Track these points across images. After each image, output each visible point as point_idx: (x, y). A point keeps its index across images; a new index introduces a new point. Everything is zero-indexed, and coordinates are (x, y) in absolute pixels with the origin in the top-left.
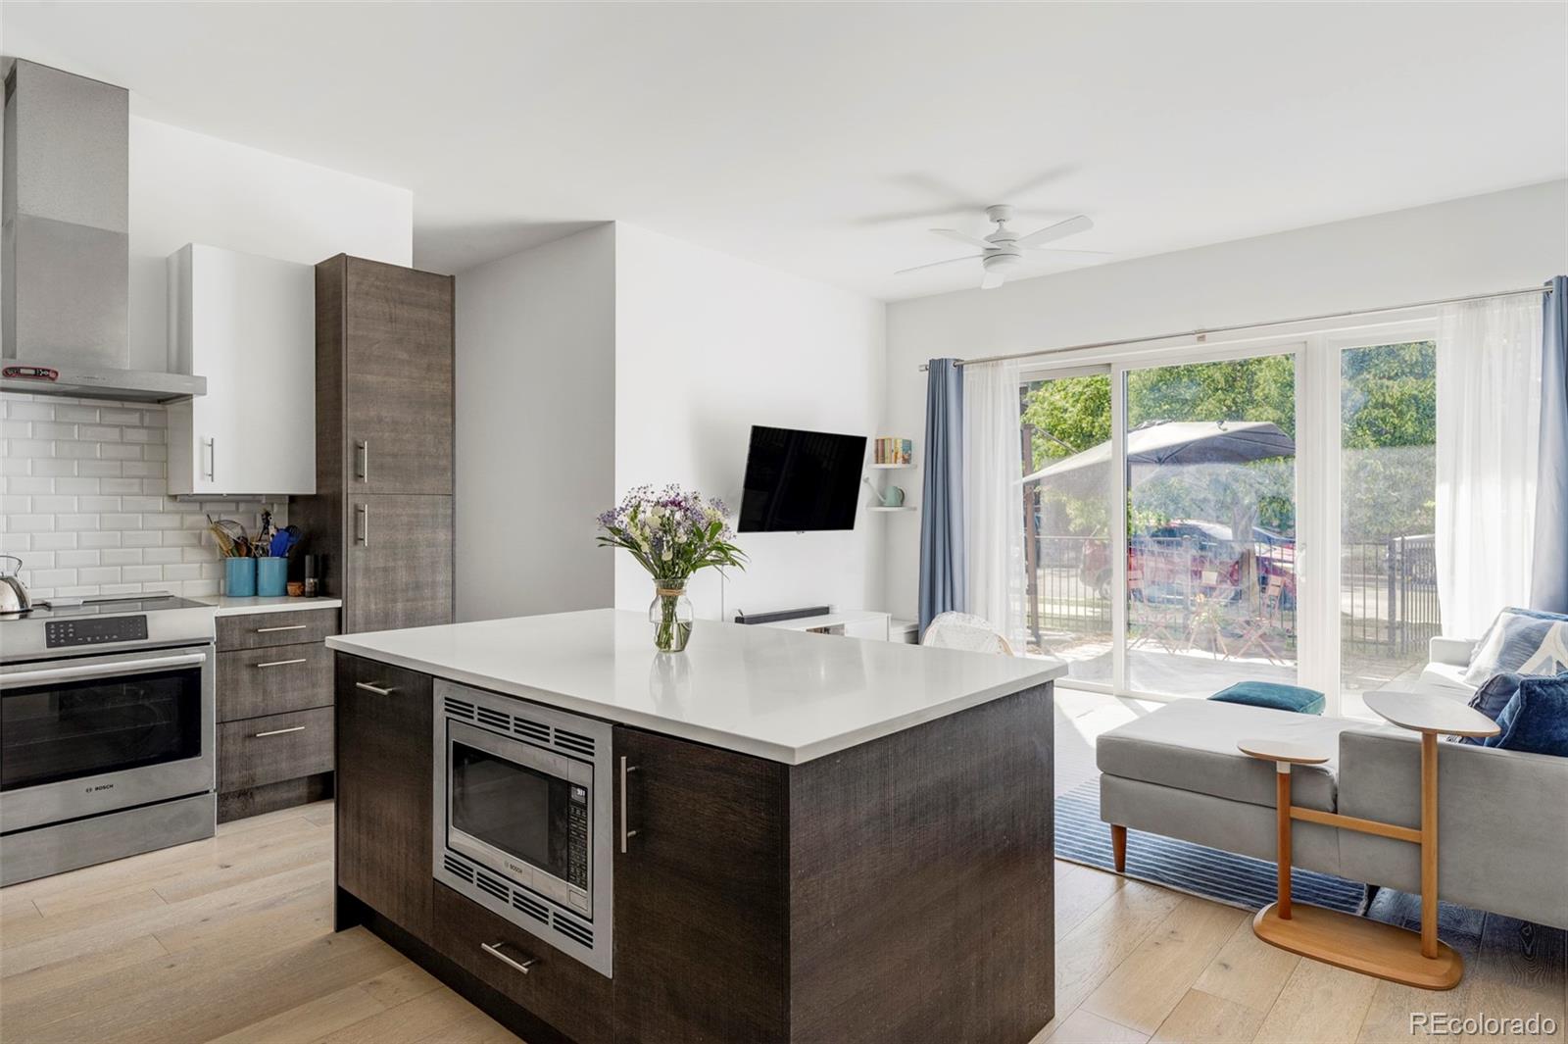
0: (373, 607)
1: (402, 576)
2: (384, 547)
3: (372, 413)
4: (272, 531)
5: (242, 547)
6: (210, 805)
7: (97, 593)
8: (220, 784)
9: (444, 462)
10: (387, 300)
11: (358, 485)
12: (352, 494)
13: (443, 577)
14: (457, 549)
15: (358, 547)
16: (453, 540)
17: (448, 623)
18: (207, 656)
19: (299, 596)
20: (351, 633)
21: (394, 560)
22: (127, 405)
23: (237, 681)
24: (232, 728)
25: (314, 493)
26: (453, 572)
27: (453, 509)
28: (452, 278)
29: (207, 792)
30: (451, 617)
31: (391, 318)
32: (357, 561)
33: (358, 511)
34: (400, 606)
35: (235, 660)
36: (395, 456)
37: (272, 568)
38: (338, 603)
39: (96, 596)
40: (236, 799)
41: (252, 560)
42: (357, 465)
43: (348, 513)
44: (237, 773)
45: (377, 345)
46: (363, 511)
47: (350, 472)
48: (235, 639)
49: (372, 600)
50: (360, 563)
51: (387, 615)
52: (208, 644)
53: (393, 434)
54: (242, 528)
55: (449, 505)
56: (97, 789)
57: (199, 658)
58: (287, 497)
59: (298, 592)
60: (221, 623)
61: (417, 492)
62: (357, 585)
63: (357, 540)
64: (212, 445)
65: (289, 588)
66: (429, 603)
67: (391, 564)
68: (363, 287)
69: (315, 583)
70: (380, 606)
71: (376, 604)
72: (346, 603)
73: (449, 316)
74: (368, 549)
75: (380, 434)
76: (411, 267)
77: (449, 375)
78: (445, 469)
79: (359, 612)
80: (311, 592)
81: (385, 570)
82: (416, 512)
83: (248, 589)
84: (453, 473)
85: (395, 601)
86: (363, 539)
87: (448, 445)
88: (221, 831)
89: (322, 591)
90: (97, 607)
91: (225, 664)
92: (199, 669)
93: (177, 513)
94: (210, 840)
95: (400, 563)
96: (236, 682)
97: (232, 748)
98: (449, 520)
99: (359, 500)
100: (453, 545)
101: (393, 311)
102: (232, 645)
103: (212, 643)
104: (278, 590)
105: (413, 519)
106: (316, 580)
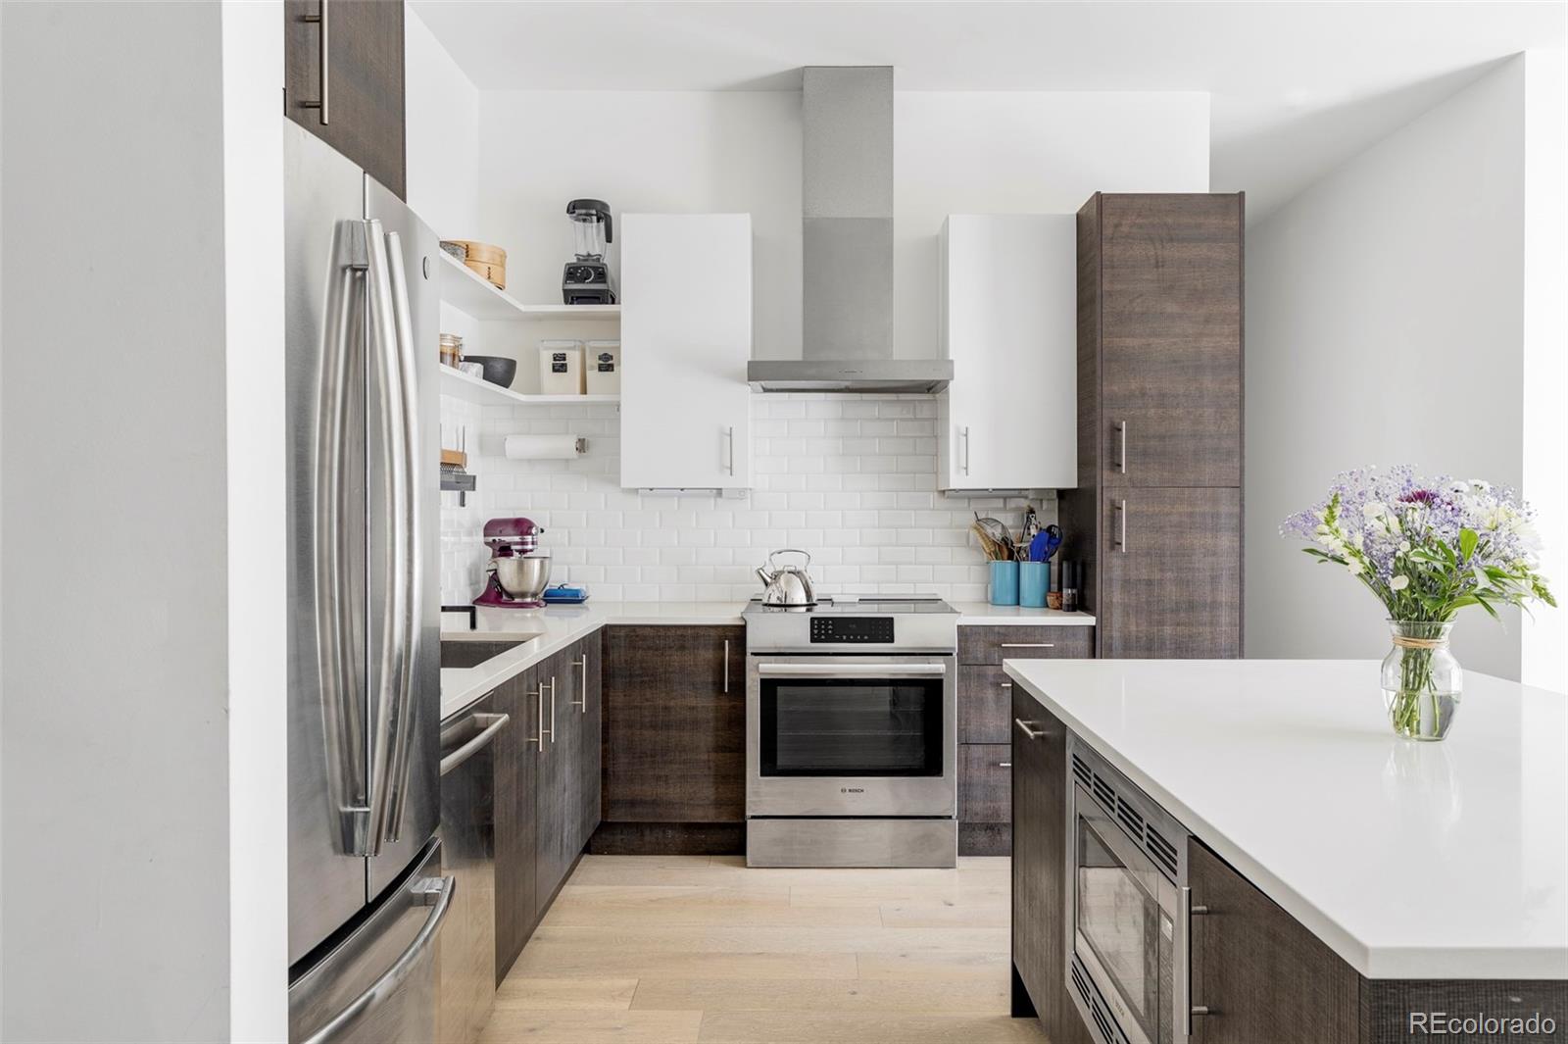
0: (1133, 628)
1: (1171, 593)
2: (1148, 554)
3: (1133, 386)
4: (1033, 531)
5: (1005, 550)
6: (950, 832)
7: (876, 592)
8: (963, 811)
9: (1229, 444)
10: (1152, 240)
11: (1116, 476)
12: (1108, 487)
13: (1226, 594)
14: (1246, 560)
15: (1114, 554)
16: (1242, 547)
17: (1233, 657)
18: (947, 667)
19: (1057, 609)
20: (1106, 658)
21: (1162, 570)
22: (903, 397)
23: (982, 699)
24: (977, 752)
25: (1075, 486)
26: (1242, 591)
27: (1242, 506)
28: (1241, 195)
29: (950, 817)
30: (1238, 651)
31: (1157, 262)
32: (1111, 570)
33: (1116, 508)
34: (1168, 630)
35: (980, 676)
36: (1162, 438)
37: (1032, 573)
38: (1091, 621)
39: (874, 595)
40: (983, 833)
41: (1016, 563)
42: (1114, 451)
43: (1103, 511)
44: (981, 804)
45: (1139, 300)
46: (1120, 508)
47: (1106, 461)
48: (979, 651)
49: (1133, 620)
50: (1117, 573)
51: (1151, 640)
52: (951, 654)
53: (1160, 411)
54: (1003, 527)
55: (1236, 500)
56: (850, 791)
57: (938, 669)
58: (1055, 492)
59: (1057, 604)
60: (964, 632)
61: (1192, 484)
62: (1114, 600)
63: (1115, 544)
64: (966, 435)
65: (1048, 598)
66: (1208, 629)
67: (1157, 576)
68: (1122, 229)
69: (1073, 595)
70: (1143, 628)
71: (1137, 625)
72: (1100, 620)
73: (1235, 247)
74: (1126, 556)
75: (1143, 412)
76: (1207, 192)
77: (1236, 327)
78: (1229, 453)
79: (1116, 634)
80: (1068, 605)
81: (1149, 583)
82: (1190, 509)
83: (1010, 598)
84: (1242, 457)
85: (1161, 623)
86: (1120, 544)
87: (1234, 420)
88: (963, 862)
89: (1080, 604)
90: (876, 606)
91: (970, 679)
92: (941, 681)
93: (947, 509)
94: (951, 870)
95: (1169, 575)
96: (981, 701)
97: (978, 774)
98: (1236, 521)
99: (1115, 495)
100: (1241, 555)
101: (1159, 253)
102: (977, 659)
103: (955, 654)
104: (1038, 602)
105: (1185, 519)
106: (1074, 591)
